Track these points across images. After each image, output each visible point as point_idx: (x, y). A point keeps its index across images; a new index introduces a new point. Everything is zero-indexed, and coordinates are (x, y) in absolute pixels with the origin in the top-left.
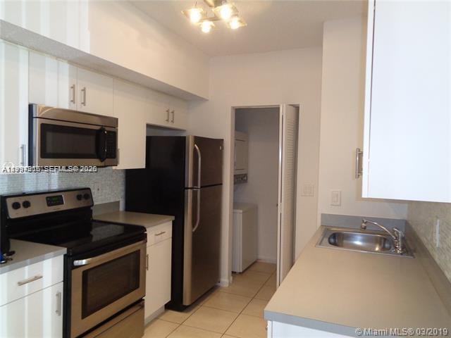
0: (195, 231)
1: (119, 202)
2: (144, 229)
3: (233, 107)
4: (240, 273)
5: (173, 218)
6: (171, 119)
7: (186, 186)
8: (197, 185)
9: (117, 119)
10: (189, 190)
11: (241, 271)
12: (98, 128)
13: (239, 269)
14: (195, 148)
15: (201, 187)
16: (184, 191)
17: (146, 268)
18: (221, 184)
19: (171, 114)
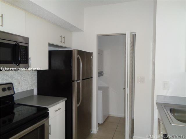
0: (79, 106)
1: (33, 90)
2: (47, 109)
3: (97, 35)
4: (101, 124)
5: (66, 99)
6: (63, 41)
7: (73, 80)
8: (80, 79)
9: (28, 38)
10: (75, 82)
11: (102, 123)
12: (14, 43)
13: (101, 122)
14: (78, 57)
15: (82, 80)
16: (72, 82)
17: (49, 133)
18: (92, 77)
19: (63, 39)
